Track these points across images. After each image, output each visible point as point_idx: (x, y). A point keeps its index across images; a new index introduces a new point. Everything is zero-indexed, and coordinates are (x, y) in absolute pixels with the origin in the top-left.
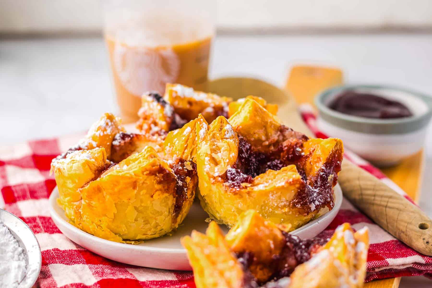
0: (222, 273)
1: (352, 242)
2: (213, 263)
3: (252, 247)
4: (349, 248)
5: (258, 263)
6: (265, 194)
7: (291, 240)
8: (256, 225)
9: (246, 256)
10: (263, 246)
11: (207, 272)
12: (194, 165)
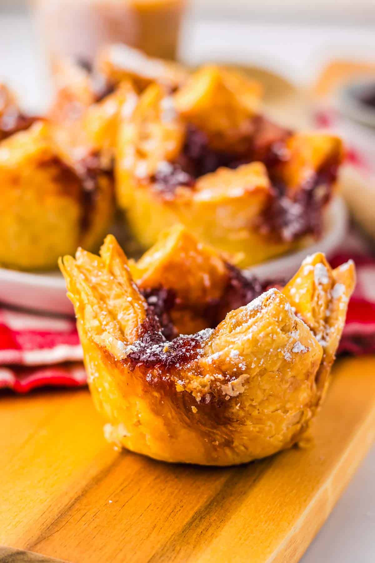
0: (112, 315)
1: (325, 281)
2: (102, 298)
3: (173, 281)
4: (320, 290)
7: (239, 277)
8: (184, 249)
9: (163, 295)
10: (192, 281)
12: (113, 161)
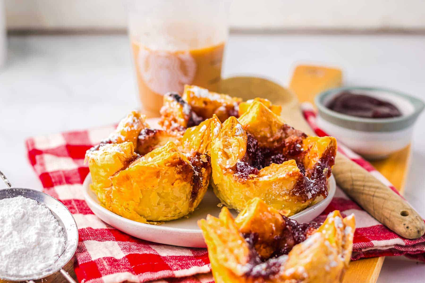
0: (231, 251)
1: (341, 226)
2: (225, 242)
3: (257, 228)
4: (338, 231)
5: (262, 242)
6: (269, 184)
7: (290, 224)
8: (261, 211)
9: (252, 237)
10: (266, 228)
11: (219, 249)
12: (208, 158)
